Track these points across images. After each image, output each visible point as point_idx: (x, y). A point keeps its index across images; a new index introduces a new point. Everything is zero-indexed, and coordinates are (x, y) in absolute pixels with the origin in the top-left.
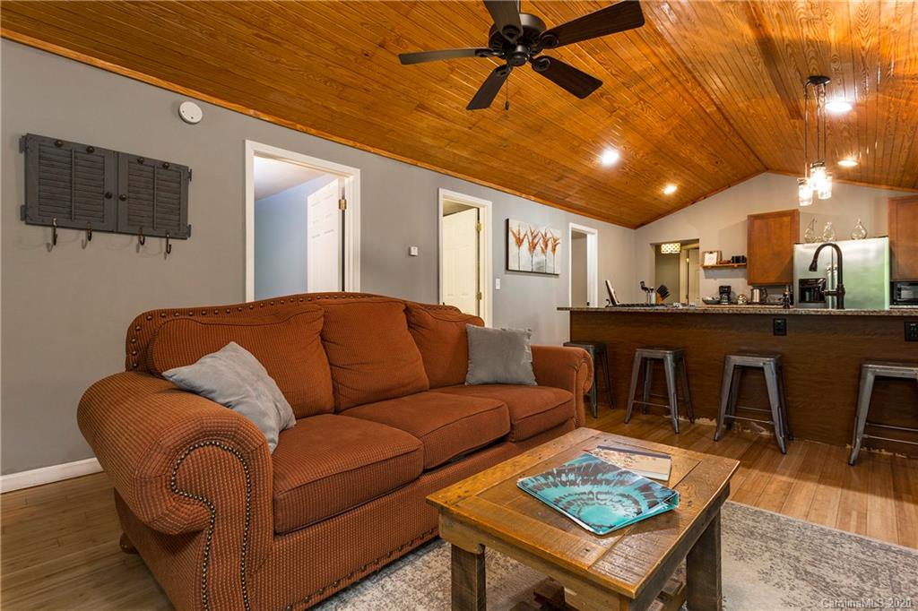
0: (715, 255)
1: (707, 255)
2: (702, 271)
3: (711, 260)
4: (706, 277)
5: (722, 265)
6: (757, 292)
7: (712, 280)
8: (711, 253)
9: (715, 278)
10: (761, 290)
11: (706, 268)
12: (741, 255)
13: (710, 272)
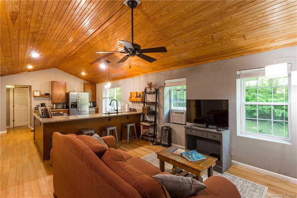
0: (38, 92)
1: (35, 92)
2: (33, 98)
3: (37, 94)
4: (35, 100)
5: (41, 96)
6: (55, 105)
7: (37, 101)
8: (37, 91)
9: (38, 100)
10: (56, 105)
11: (34, 97)
12: (48, 93)
13: (36, 98)
